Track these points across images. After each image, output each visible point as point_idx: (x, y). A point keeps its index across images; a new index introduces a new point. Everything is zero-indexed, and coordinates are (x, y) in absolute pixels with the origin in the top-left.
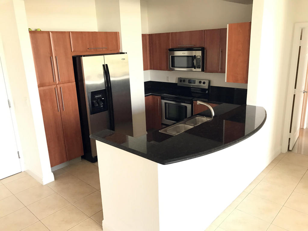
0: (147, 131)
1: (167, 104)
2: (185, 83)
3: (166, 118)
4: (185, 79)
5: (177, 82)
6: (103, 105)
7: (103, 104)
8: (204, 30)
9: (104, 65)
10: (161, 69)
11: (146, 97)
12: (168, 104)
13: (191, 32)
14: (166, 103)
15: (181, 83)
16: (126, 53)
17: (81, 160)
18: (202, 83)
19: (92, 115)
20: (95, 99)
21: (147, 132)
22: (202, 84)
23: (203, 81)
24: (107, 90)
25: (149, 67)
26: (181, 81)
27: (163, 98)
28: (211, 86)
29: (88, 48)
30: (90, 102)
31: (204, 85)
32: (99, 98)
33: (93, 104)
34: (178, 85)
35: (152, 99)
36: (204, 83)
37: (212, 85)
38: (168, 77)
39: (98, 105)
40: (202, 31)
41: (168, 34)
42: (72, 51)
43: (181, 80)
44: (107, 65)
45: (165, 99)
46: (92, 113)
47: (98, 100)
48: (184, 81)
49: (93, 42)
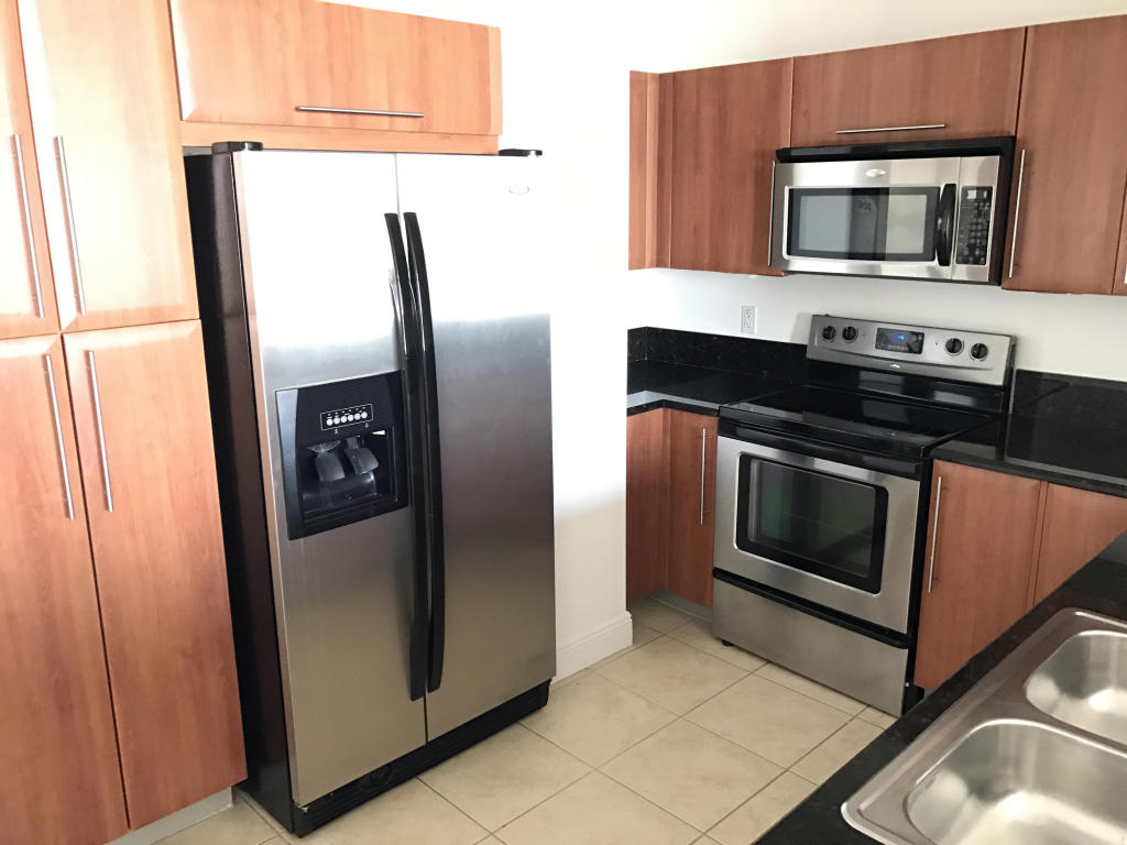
0: (627, 609)
1: (754, 466)
2: (854, 347)
3: (743, 543)
4: (855, 325)
5: (802, 340)
6: (375, 471)
7: (374, 465)
8: (1026, 28)
9: (392, 220)
10: (717, 265)
11: (632, 417)
12: (761, 465)
13: (927, 50)
14: (746, 459)
15: (828, 343)
16: (539, 153)
17: (230, 805)
18: (966, 352)
19: (302, 540)
20: (328, 435)
21: (629, 615)
22: (964, 358)
23: (969, 342)
24: (406, 379)
25: (650, 255)
26: (828, 334)
27: (730, 428)
28: (1019, 372)
29: (297, 105)
30: (291, 456)
31: (977, 362)
32: (348, 430)
33: (307, 469)
34: (810, 355)
35: (665, 428)
36: (980, 351)
37: (1026, 363)
38: (747, 312)
39: (341, 476)
40: (1008, 33)
41: (774, 67)
42: (185, 117)
43: (826, 328)
44: (411, 219)
45: (740, 431)
46: (300, 527)
47: (344, 444)
48: (850, 334)
49: (331, 67)
